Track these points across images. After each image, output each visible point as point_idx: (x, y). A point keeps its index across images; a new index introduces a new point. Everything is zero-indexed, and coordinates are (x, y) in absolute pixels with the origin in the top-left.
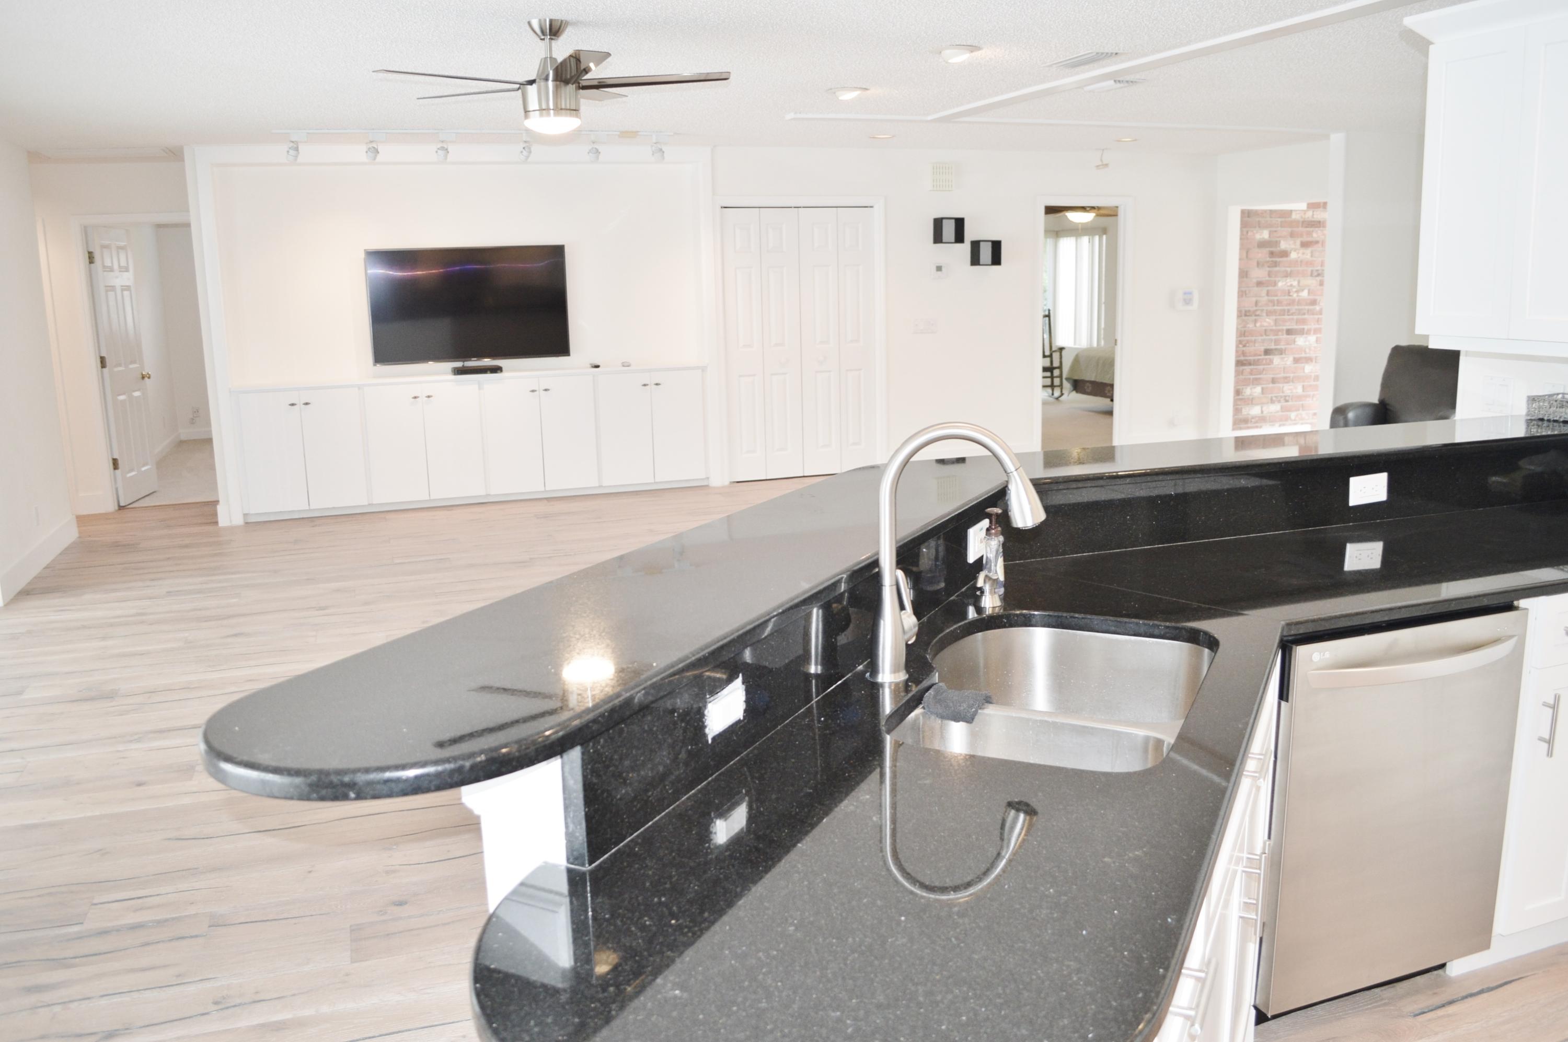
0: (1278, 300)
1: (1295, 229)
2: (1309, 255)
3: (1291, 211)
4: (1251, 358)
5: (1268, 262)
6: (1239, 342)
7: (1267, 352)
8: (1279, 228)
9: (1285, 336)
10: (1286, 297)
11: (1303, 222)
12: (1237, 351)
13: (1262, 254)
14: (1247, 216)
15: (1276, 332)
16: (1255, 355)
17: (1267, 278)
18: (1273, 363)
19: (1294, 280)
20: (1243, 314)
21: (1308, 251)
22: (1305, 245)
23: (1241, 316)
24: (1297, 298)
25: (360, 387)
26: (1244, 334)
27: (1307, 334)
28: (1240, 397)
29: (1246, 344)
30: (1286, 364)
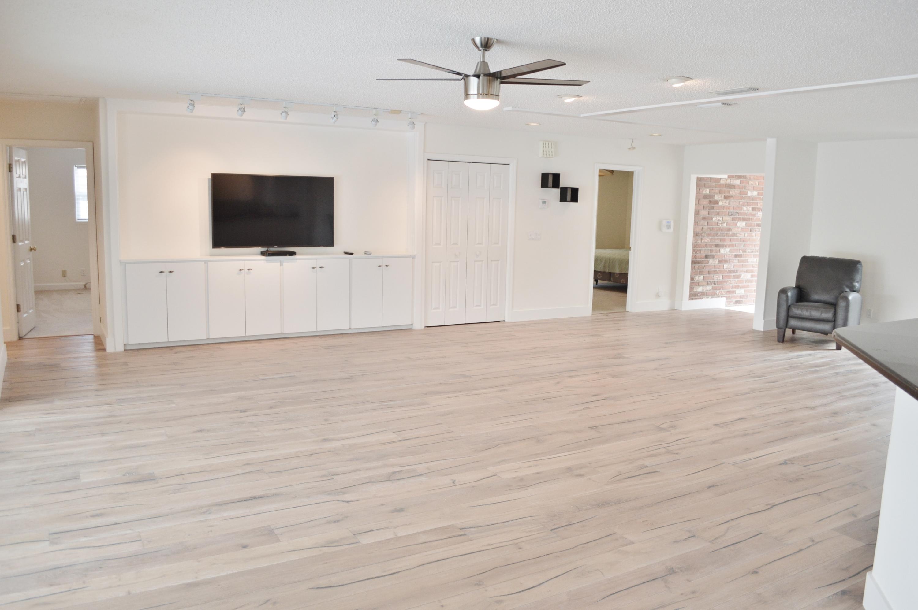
0: (712, 228)
1: (722, 189)
2: (728, 203)
3: (720, 179)
4: (699, 260)
5: (709, 206)
6: (694, 251)
7: (706, 256)
8: (714, 188)
9: (715, 248)
10: (716, 227)
11: (726, 185)
12: (692, 256)
13: (705, 202)
14: (699, 179)
15: (711, 246)
16: (701, 258)
17: (708, 216)
18: (709, 263)
19: (721, 217)
20: (696, 235)
21: (727, 201)
22: (726, 198)
23: (695, 236)
24: (721, 227)
25: (206, 262)
26: (696, 246)
27: (725, 247)
28: (693, 281)
29: (696, 252)
30: (715, 264)
